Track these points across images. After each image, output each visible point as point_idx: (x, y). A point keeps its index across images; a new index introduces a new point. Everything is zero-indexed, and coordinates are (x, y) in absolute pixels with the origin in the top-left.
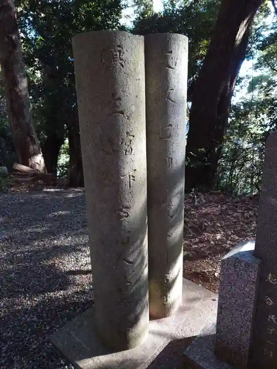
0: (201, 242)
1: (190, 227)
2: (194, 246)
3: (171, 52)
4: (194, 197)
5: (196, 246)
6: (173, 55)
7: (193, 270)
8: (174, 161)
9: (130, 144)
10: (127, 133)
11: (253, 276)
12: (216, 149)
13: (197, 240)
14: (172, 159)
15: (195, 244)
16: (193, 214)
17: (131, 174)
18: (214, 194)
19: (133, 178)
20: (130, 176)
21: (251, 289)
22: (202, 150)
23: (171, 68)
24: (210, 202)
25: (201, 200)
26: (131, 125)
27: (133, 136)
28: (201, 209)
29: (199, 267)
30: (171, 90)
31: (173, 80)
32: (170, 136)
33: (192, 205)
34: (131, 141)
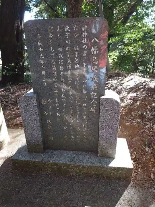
1: (10, 104)
2: (13, 113)
4: (10, 88)
7: (15, 124)
11: (35, 102)
12: (21, 63)
13: (15, 109)
16: (11, 97)
18: (21, 85)
21: (35, 110)
22: (13, 64)
24: (20, 89)
29: (18, 121)
33: (9, 92)
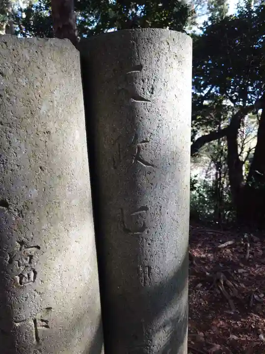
0: (244, 330)
3: (140, 68)
5: (235, 337)
6: (144, 73)
8: (155, 270)
9: (30, 262)
10: (22, 243)
14: (150, 268)
15: (235, 332)
17: (38, 316)
19: (44, 323)
20: (35, 321)
23: (142, 99)
25: (256, 250)
26: (30, 226)
27: (38, 248)
28: (254, 267)
30: (144, 142)
31: (146, 123)
32: (144, 228)
34: (31, 257)
